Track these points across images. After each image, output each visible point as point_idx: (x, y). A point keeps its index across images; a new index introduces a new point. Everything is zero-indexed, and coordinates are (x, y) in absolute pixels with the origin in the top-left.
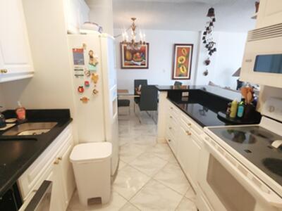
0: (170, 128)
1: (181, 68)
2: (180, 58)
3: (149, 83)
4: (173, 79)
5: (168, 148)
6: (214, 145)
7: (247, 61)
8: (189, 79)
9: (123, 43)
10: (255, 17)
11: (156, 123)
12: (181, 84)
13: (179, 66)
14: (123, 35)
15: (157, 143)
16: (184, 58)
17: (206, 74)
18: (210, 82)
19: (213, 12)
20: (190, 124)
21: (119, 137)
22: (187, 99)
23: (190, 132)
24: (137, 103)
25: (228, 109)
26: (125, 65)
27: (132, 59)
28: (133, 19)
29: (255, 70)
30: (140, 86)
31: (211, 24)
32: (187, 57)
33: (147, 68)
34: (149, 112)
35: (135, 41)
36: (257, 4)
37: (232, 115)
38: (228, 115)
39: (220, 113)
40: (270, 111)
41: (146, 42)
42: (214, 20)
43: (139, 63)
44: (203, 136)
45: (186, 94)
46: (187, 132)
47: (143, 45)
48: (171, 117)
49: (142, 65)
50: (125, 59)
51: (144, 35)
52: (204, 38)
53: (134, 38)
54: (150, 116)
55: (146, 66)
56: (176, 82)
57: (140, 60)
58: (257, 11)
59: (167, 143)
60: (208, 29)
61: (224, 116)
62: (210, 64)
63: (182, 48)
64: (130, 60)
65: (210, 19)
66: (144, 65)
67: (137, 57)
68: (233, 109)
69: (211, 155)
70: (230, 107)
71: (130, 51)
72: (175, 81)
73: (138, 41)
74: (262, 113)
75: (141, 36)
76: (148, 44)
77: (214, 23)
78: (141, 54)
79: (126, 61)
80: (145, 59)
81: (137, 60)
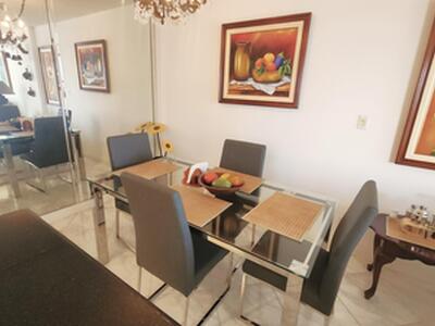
26: (230, 91)
27: (251, 75)
33: (294, 105)
43: (270, 89)
49: (277, 94)
50: (233, 74)
55: (290, 99)
57: (272, 77)
64: (245, 79)
66: (286, 94)
67: (264, 69)
78: (281, 55)
79: (233, 82)
80: (289, 75)
81: (263, 77)
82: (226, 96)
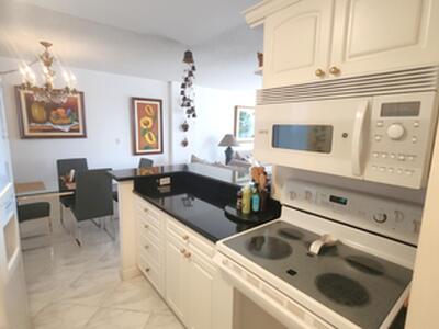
0: (147, 247)
1: (147, 136)
2: (143, 120)
3: (91, 166)
4: (135, 153)
5: (147, 285)
6: (239, 272)
7: (261, 132)
8: (162, 152)
9: (23, 87)
10: (260, 73)
11: (113, 239)
12: (151, 162)
13: (143, 133)
14: (23, 72)
15: (122, 280)
16: (150, 120)
17: (185, 144)
18: (193, 156)
19: (191, 57)
20: (186, 238)
21: (29, 293)
22: (168, 189)
23: (188, 251)
24: (67, 206)
25: (239, 201)
26: (31, 130)
27: (48, 120)
28: (46, 45)
29: (273, 146)
30: (73, 171)
31: (191, 74)
32: (155, 118)
33: (84, 136)
34: (96, 220)
35: (54, 87)
36: (260, 56)
37: (246, 210)
38: (240, 211)
39: (228, 208)
40: (292, 198)
41: (79, 89)
42: (194, 68)
43: (67, 128)
44: (218, 259)
45: (165, 181)
46: (183, 251)
47: (71, 95)
48: (146, 226)
49: (71, 131)
50: (31, 119)
51: (74, 78)
52: (183, 93)
53: (51, 80)
54: (99, 226)
55: (81, 133)
56: (142, 159)
57: (66, 121)
58: (261, 64)
59: (143, 274)
60: (186, 80)
61: (233, 211)
62: (189, 129)
63: (145, 105)
64: (45, 122)
65: (188, 67)
66: (78, 131)
67: (58, 116)
68: (245, 201)
69: (235, 290)
70: (241, 197)
71: (41, 104)
72: (139, 158)
73: (62, 87)
74: (282, 202)
75: (68, 78)
76: (82, 94)
77: (194, 73)
78: (69, 110)
79: (33, 124)
80: (77, 120)
81: (59, 121)
82: (27, 133)
